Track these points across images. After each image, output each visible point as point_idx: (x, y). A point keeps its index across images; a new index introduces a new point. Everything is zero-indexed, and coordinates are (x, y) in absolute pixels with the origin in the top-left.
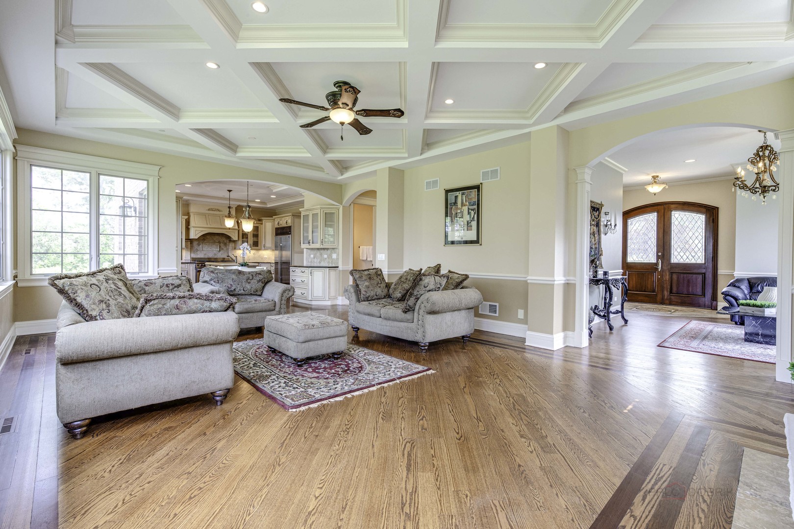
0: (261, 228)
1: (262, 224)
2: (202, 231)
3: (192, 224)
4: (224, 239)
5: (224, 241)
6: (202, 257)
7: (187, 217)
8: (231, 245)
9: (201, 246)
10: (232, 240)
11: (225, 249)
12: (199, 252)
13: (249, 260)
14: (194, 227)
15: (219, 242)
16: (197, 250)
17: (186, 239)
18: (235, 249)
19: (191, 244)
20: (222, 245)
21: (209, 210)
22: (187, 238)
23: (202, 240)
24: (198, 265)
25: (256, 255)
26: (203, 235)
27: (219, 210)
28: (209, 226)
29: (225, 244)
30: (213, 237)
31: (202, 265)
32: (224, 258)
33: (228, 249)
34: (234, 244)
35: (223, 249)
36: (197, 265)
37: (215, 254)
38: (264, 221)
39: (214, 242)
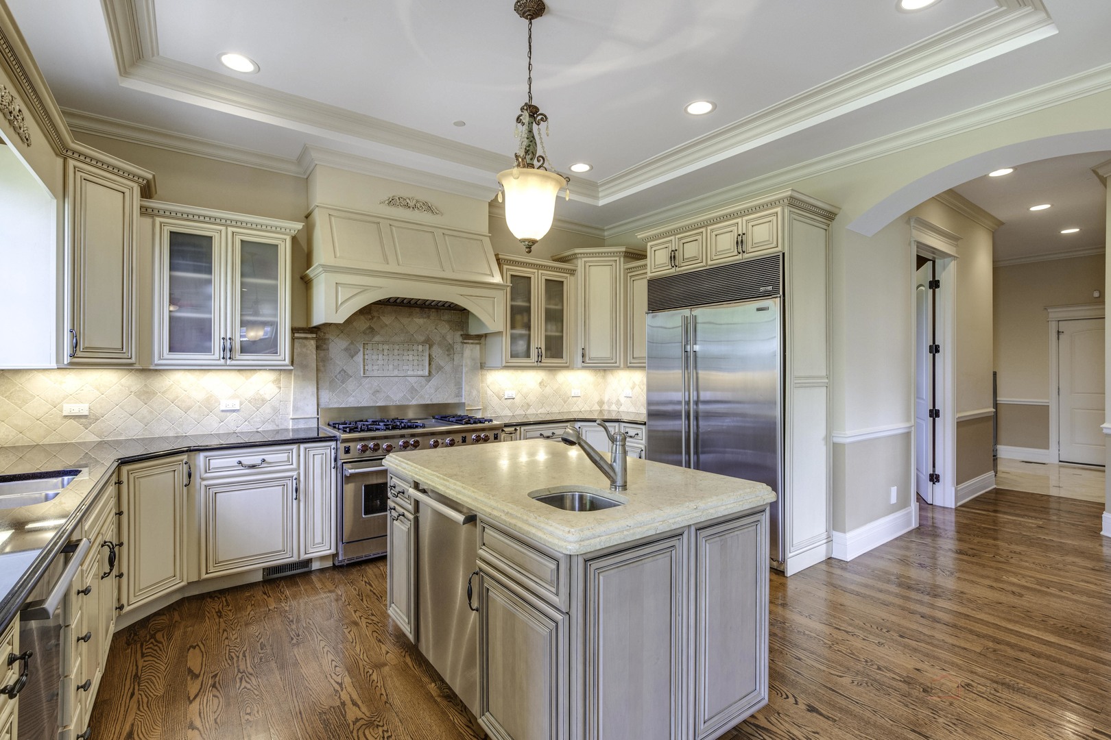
0: (572, 287)
1: (572, 272)
2: (364, 289)
3: (322, 254)
4: (444, 329)
5: (444, 337)
6: (364, 404)
7: (299, 226)
8: (471, 352)
9: (360, 356)
10: (473, 331)
11: (448, 368)
12: (351, 385)
13: (529, 405)
14: (328, 269)
15: (429, 343)
16: (345, 376)
17: (294, 330)
18: (483, 366)
19: (317, 348)
20: (437, 351)
21: (391, 202)
22: (301, 324)
23: (364, 333)
24: (347, 451)
25: (548, 390)
26: (366, 311)
27: (429, 208)
28: (392, 268)
29: (449, 350)
30: (405, 321)
31: (365, 448)
32: (446, 406)
33: (457, 370)
34: (478, 346)
35: (440, 368)
36: (342, 446)
37: (413, 390)
38: (580, 263)
39: (410, 342)
